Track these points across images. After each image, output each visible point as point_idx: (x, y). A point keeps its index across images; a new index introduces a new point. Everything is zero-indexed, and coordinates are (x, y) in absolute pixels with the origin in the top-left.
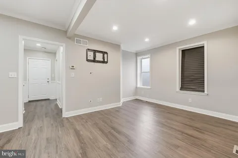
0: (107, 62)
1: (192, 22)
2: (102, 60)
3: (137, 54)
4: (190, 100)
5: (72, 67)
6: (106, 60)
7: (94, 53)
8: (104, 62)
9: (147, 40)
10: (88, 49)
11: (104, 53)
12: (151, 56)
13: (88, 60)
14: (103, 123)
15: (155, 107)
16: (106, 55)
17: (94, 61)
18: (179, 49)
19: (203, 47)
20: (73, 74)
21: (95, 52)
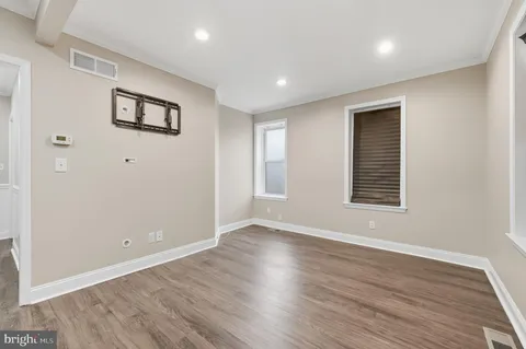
0: (177, 132)
1: (385, 48)
2: (163, 124)
3: (255, 118)
4: (372, 224)
5: (58, 138)
6: (174, 126)
7: (138, 104)
8: (168, 130)
9: (282, 82)
10: (118, 90)
11: (169, 106)
12: (288, 124)
13: (117, 123)
14: (165, 311)
15: (298, 244)
16: (174, 113)
17: (138, 125)
18: (350, 111)
19: (399, 108)
20: (62, 161)
21: (141, 99)
